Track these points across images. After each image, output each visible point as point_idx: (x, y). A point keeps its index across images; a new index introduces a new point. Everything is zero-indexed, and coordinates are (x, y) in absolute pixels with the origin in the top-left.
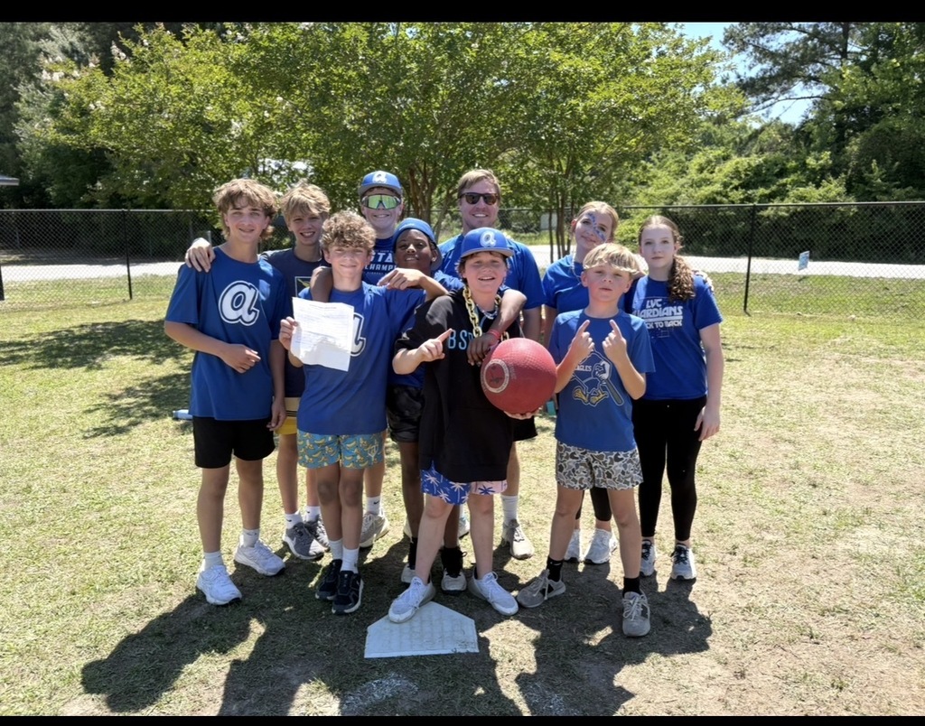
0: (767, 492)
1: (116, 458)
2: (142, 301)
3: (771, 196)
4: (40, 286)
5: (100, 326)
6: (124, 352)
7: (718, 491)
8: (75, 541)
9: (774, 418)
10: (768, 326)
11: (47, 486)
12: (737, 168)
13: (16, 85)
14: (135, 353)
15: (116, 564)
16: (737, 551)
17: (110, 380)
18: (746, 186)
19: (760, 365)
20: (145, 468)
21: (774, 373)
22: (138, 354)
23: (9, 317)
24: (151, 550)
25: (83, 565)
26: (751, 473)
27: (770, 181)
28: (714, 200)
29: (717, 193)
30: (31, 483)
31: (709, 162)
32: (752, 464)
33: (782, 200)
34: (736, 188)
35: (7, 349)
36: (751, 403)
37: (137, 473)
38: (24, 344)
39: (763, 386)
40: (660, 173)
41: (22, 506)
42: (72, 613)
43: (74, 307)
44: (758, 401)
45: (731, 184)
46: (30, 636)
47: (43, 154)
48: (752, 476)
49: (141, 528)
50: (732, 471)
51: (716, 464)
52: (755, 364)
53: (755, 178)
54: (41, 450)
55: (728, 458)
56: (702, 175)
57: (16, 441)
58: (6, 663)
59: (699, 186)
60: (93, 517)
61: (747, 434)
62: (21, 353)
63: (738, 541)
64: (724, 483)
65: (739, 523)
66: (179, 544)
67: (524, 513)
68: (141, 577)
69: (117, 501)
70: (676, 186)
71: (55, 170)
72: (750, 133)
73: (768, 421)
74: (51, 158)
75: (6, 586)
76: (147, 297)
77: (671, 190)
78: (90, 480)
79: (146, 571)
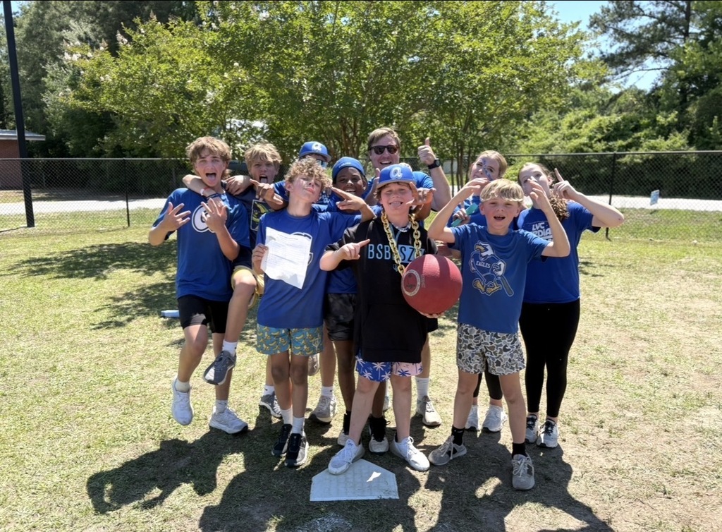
0: (627, 379)
1: (119, 346)
2: (137, 228)
3: (628, 147)
4: (61, 217)
5: (105, 247)
6: (123, 266)
7: (587, 377)
8: (89, 408)
9: (632, 321)
10: (626, 249)
11: (68, 367)
12: (600, 124)
13: (44, 65)
14: (132, 267)
15: (121, 425)
16: (603, 424)
17: (114, 287)
18: (607, 138)
19: (619, 280)
20: (141, 354)
21: (632, 286)
22: (135, 267)
23: (39, 240)
24: (147, 416)
25: (96, 426)
26: (613, 364)
27: (627, 135)
28: (582, 150)
29: (585, 145)
30: (56, 364)
31: (577, 120)
32: (614, 357)
33: (637, 150)
34: (599, 141)
35: (37, 263)
36: (613, 309)
37: (135, 358)
38: (50, 259)
39: (622, 296)
40: (538, 129)
41: (50, 381)
42: (88, 462)
43: (86, 232)
44: (619, 308)
45: (595, 137)
46: (56, 479)
47: (64, 117)
48: (614, 367)
49: (139, 399)
50: (598, 362)
51: (585, 356)
52: (615, 279)
53: (615, 133)
54: (63, 339)
55: (595, 352)
56: (572, 131)
57: (44, 333)
58: (39, 499)
59: (570, 139)
60: (103, 390)
61: (610, 333)
62: (48, 267)
63: (604, 417)
64: (591, 371)
65: (604, 403)
66: (167, 411)
67: (432, 392)
68: (139, 435)
69: (120, 378)
70: (551, 140)
71: (72, 129)
72: (610, 97)
73: (627, 323)
74: (70, 119)
75: (38, 441)
76: (141, 225)
77: (547, 142)
78: (100, 362)
79: (143, 431)
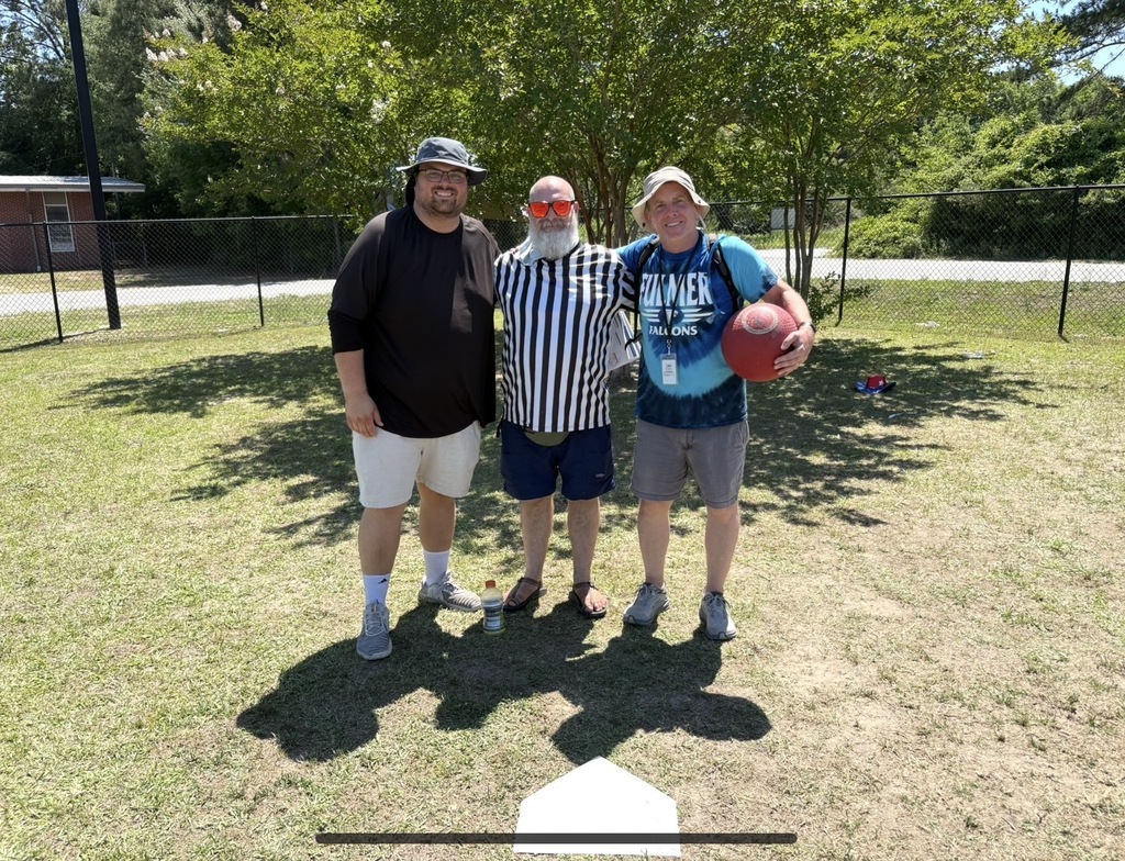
0: (1115, 609)
1: (220, 532)
2: (275, 328)
3: (1093, 177)
4: (162, 312)
5: (220, 360)
6: (241, 393)
7: (1038, 605)
8: (153, 649)
9: (1117, 493)
10: (1096, 356)
11: (134, 569)
12: (1045, 138)
14: (255, 393)
15: (199, 684)
16: (1076, 706)
17: (226, 428)
18: (1055, 163)
19: (1088, 412)
20: (252, 548)
21: (1112, 426)
22: (259, 394)
23: (125, 349)
24: (245, 666)
25: (158, 684)
26: (1088, 578)
27: (1092, 156)
28: (1011, 184)
29: (1018, 174)
30: (115, 564)
31: (1004, 133)
32: (1088, 564)
33: (1109, 181)
34: (1041, 167)
35: (115, 388)
36: (1080, 469)
37: (242, 555)
38: (135, 381)
39: (1096, 444)
40: (933, 150)
41: (99, 595)
42: (134, 755)
43: (198, 336)
44: (1091, 467)
45: (1036, 161)
46: (76, 789)
47: (170, 154)
48: (1090, 583)
49: (237, 633)
50: (1058, 574)
51: (1034, 562)
52: (1081, 411)
53: (1065, 154)
54: (135, 519)
55: (1050, 553)
56: (995, 151)
57: (107, 507)
58: (40, 827)
59: (990, 166)
60: (180, 615)
61: (1077, 516)
62: (130, 393)
63: (1074, 689)
64: (1046, 592)
65: (1075, 660)
66: (280, 658)
68: (227, 705)
69: (212, 592)
70: (957, 168)
72: (1059, 92)
73: (1109, 497)
74: (179, 158)
75: (59, 711)
76: (282, 324)
77: (949, 173)
78: (185, 563)
79: (235, 696)
